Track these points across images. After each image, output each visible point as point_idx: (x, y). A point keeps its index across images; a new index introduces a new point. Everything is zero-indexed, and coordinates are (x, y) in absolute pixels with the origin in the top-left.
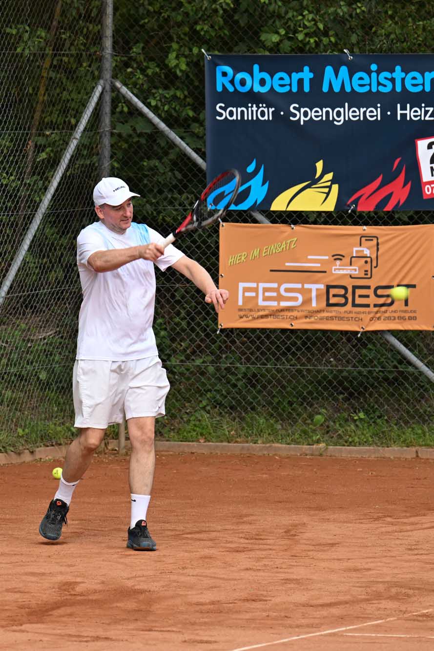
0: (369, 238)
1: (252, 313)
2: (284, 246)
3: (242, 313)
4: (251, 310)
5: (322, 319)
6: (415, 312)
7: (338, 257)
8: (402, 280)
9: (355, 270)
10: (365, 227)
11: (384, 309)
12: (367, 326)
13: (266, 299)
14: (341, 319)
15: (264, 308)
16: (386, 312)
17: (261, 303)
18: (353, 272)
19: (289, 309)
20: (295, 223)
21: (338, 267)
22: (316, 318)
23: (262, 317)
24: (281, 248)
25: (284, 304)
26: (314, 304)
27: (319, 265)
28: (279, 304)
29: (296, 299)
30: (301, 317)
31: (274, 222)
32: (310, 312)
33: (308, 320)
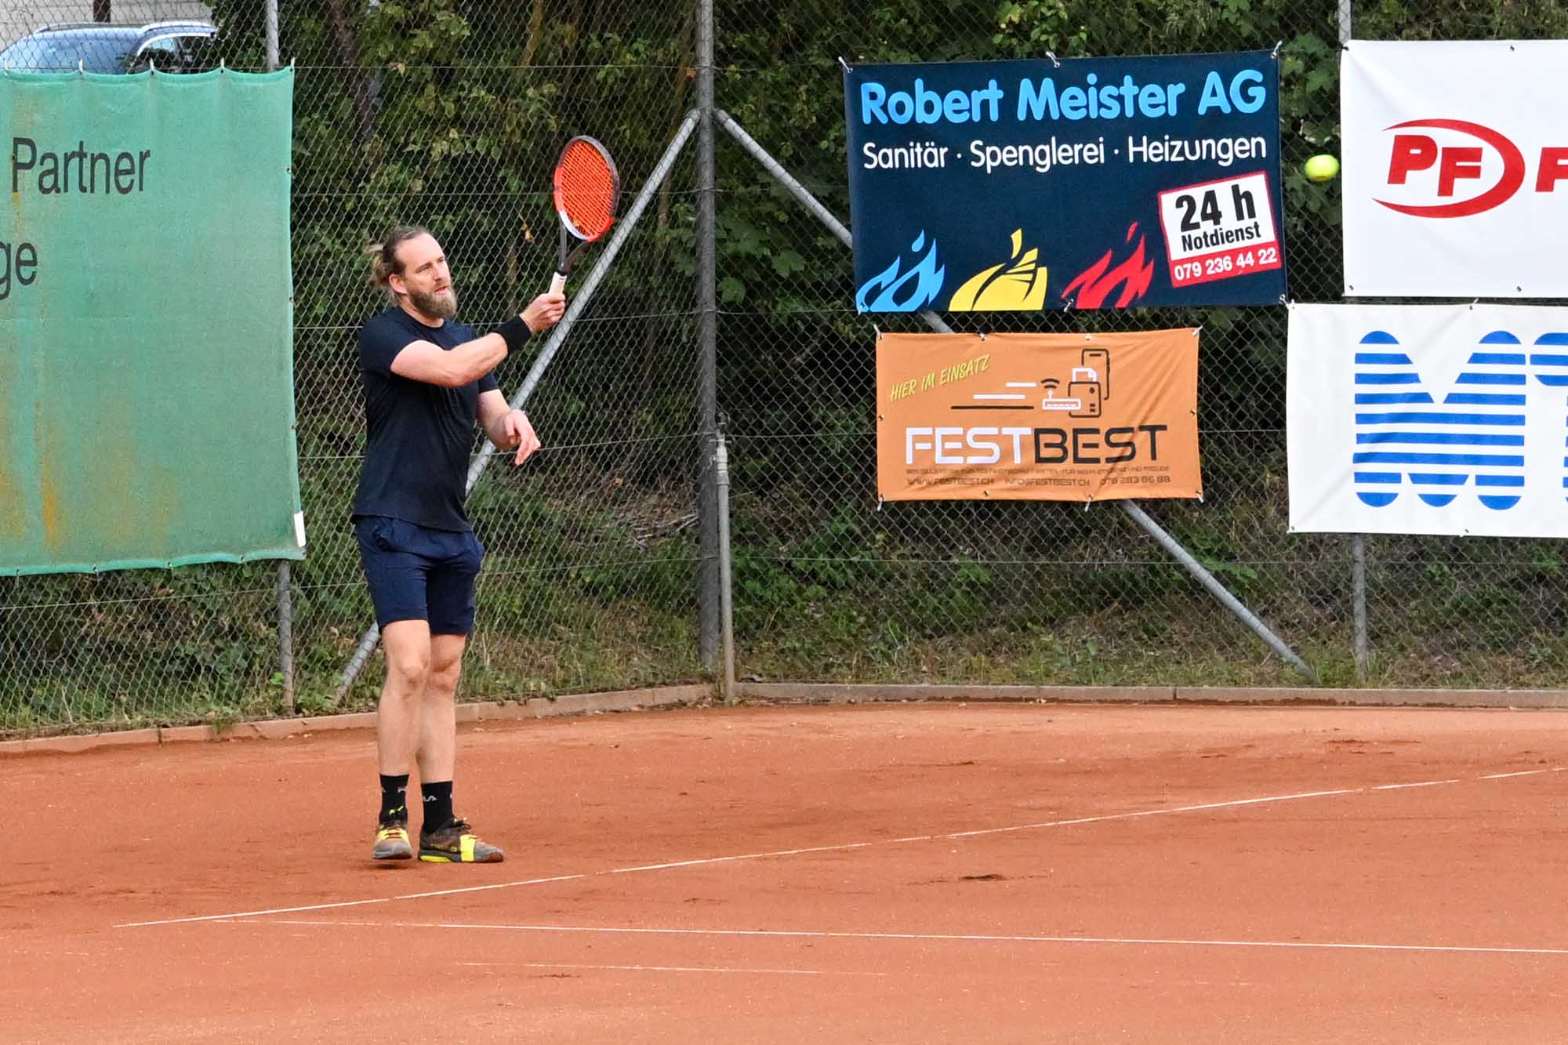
0: (1096, 352)
1: (927, 476)
2: (970, 368)
3: (912, 477)
4: (925, 472)
5: (1029, 483)
6: (1166, 469)
7: (1050, 383)
8: (1146, 418)
9: (1076, 403)
10: (1088, 336)
11: (1121, 464)
12: (1096, 493)
13: (947, 453)
14: (1057, 482)
15: (943, 468)
16: (1123, 470)
17: (939, 458)
18: (1072, 408)
19: (980, 468)
20: (987, 330)
21: (1050, 400)
22: (1021, 481)
23: (942, 481)
24: (967, 371)
25: (973, 460)
26: (1017, 460)
27: (1022, 397)
28: (965, 460)
29: (990, 452)
30: (999, 479)
31: (956, 329)
32: (1011, 472)
33: (1009, 485)
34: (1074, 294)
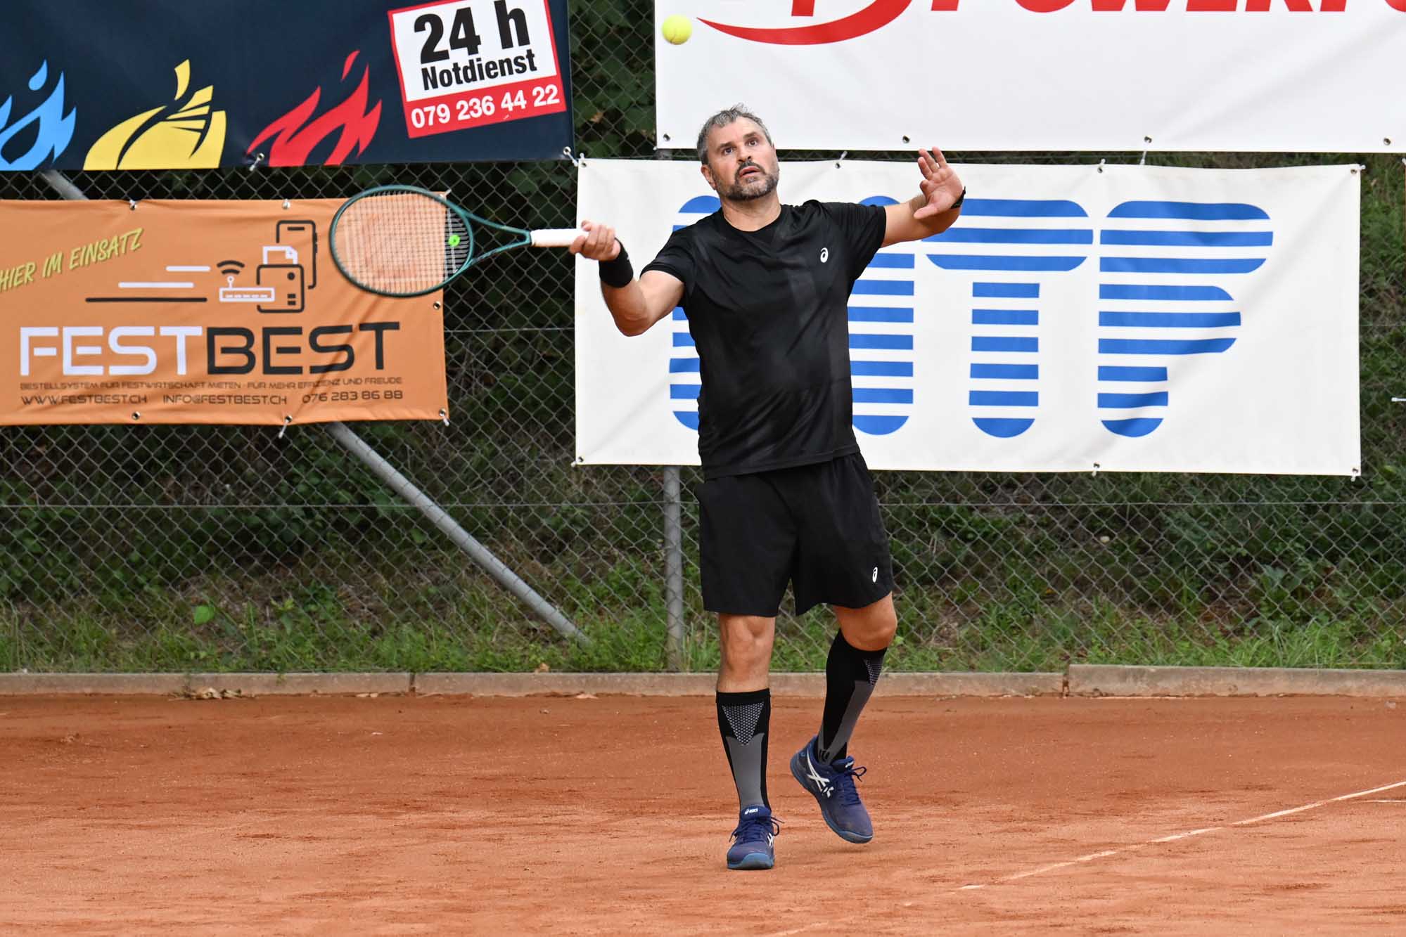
0: (296, 225)
1: (51, 393)
2: (114, 247)
3: (29, 394)
4: (48, 386)
5: (199, 401)
6: (398, 380)
7: (230, 267)
8: (369, 313)
9: (269, 294)
10: (287, 203)
11: (332, 375)
12: (298, 412)
13: (78, 361)
14: (241, 400)
15: (74, 382)
16: (336, 382)
17: (68, 369)
18: (263, 299)
19: (127, 382)
20: (138, 196)
21: (230, 289)
22: (187, 399)
23: (71, 400)
24: (109, 251)
25: (116, 371)
26: (182, 370)
27: (190, 285)
28: (106, 370)
29: (143, 360)
30: (154, 397)
31: (92, 194)
32: (173, 386)
33: (170, 404)
34: (266, 147)
